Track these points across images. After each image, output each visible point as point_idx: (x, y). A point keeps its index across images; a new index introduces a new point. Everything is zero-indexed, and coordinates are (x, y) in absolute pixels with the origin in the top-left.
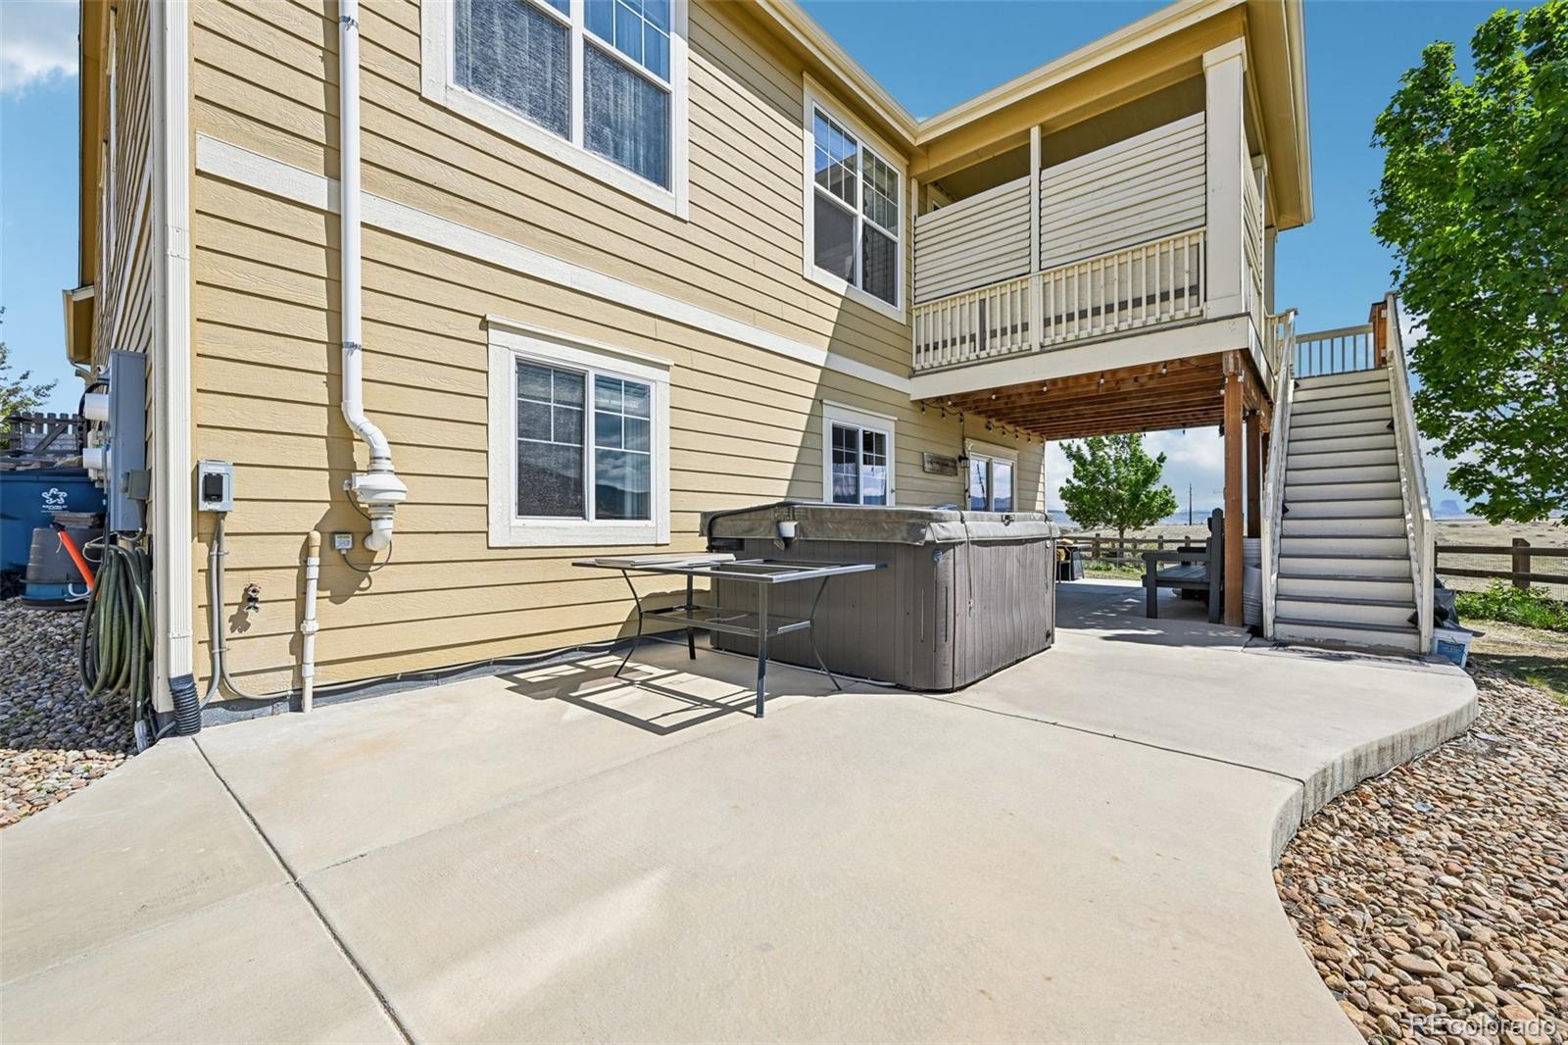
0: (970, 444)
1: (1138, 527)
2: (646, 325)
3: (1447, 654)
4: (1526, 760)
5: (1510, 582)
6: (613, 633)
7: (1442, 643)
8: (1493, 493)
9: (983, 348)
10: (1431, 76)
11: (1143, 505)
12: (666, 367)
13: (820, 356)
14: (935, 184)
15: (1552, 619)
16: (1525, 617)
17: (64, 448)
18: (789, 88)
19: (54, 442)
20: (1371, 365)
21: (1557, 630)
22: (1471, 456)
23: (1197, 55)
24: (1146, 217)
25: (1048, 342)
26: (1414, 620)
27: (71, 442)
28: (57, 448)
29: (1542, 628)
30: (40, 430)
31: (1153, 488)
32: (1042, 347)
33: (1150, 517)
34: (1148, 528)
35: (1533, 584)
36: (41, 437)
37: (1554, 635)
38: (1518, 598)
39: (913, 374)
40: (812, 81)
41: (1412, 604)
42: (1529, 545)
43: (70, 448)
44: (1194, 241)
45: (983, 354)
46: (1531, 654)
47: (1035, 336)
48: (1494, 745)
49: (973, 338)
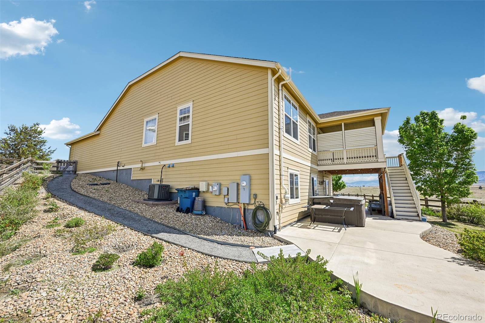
0: (325, 178)
1: (336, 191)
2: (297, 164)
3: (424, 220)
4: (440, 234)
5: (425, 206)
6: (296, 219)
7: (423, 219)
8: (424, 192)
9: (334, 162)
10: (408, 122)
11: (339, 185)
12: (299, 171)
13: (310, 165)
14: (320, 128)
15: (434, 214)
16: (429, 214)
17: (70, 170)
18: (306, 117)
19: (68, 168)
20: (398, 166)
21: (435, 216)
22: (420, 184)
23: (373, 117)
24: (366, 142)
25: (348, 162)
26: (418, 215)
27: (71, 168)
28: (68, 170)
29: (433, 216)
30: (64, 165)
31: (341, 181)
32: (347, 163)
33: (340, 189)
34: (339, 191)
35: (429, 207)
36: (65, 167)
37: (435, 217)
38: (427, 210)
39: (318, 165)
40: (309, 116)
41: (417, 212)
42: (427, 199)
43: (71, 170)
44: (375, 148)
45: (334, 163)
46: (433, 221)
47: (345, 161)
48: (435, 232)
49: (331, 159)
